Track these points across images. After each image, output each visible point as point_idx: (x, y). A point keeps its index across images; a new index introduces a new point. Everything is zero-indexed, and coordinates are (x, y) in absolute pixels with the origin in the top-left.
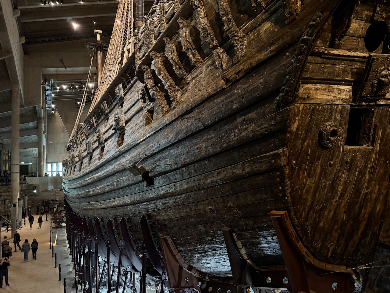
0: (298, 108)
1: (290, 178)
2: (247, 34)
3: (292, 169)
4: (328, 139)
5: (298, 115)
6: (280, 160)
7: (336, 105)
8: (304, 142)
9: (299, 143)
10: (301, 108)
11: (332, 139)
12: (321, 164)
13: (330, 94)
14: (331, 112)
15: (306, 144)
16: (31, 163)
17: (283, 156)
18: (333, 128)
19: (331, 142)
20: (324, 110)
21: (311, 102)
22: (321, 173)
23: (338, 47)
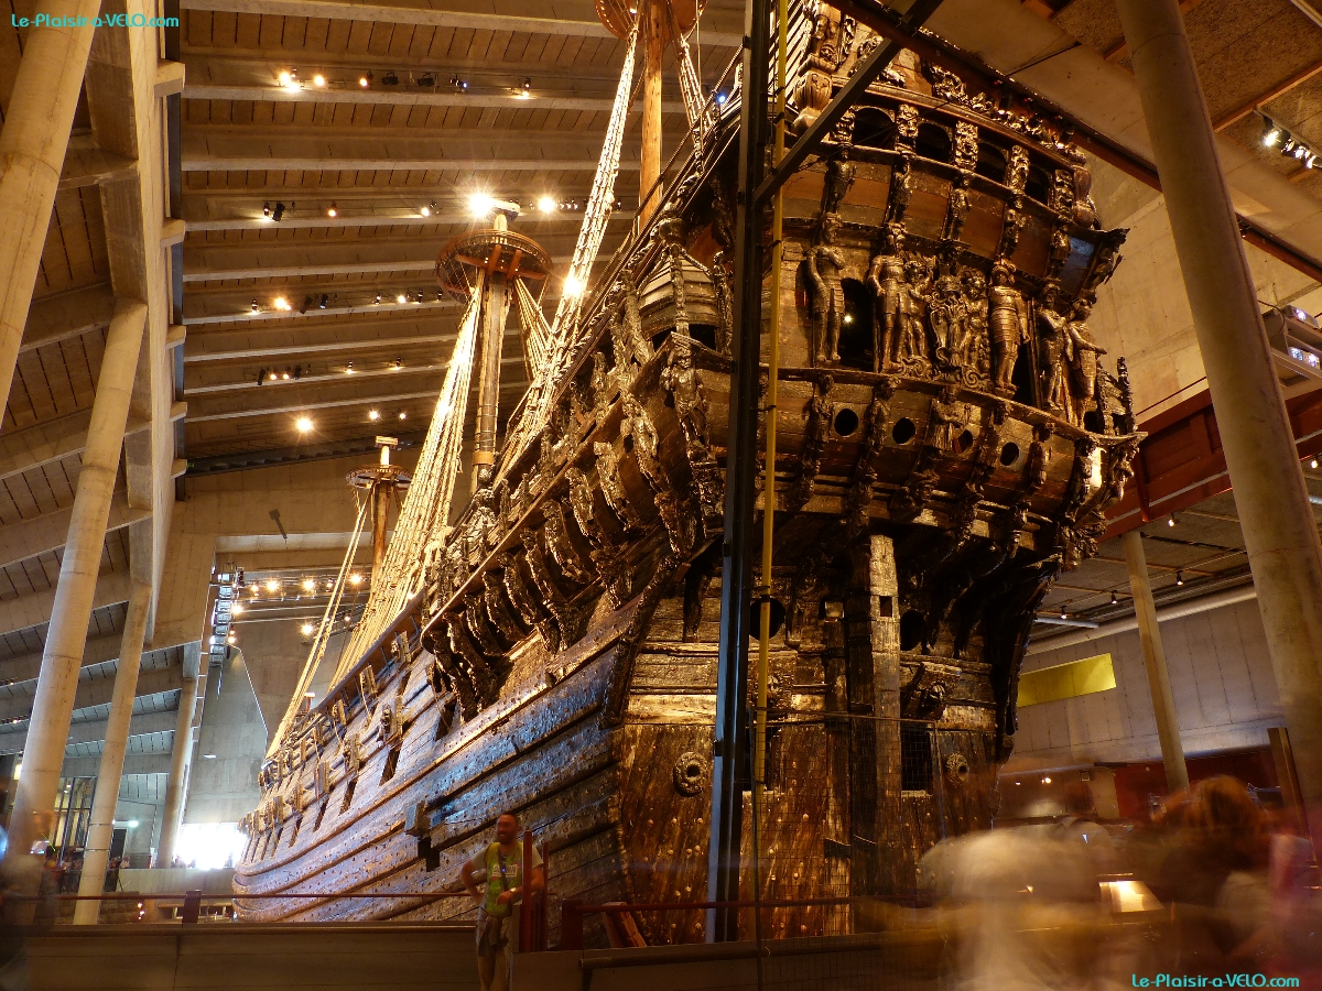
0: (634, 732)
1: (627, 843)
2: (580, 609)
3: (627, 828)
4: (686, 781)
5: (634, 741)
6: (608, 813)
7: (700, 725)
8: (647, 784)
9: (638, 787)
10: (639, 732)
11: (692, 779)
12: (682, 821)
13: (688, 709)
14: (693, 737)
15: (650, 787)
16: (134, 825)
17: (613, 807)
18: (692, 763)
19: (690, 784)
20: (679, 735)
21: (657, 721)
22: (682, 836)
23: (692, 640)
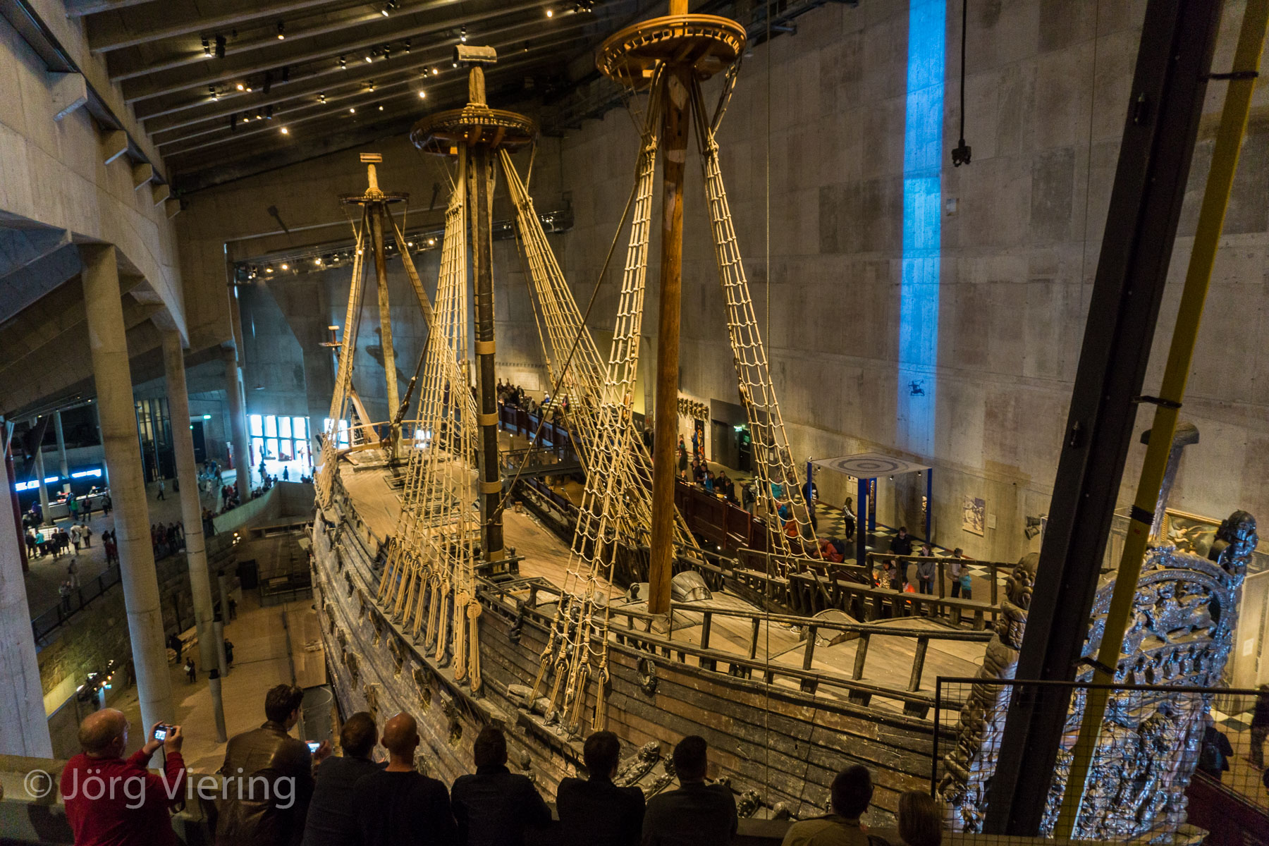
16: (207, 417)
